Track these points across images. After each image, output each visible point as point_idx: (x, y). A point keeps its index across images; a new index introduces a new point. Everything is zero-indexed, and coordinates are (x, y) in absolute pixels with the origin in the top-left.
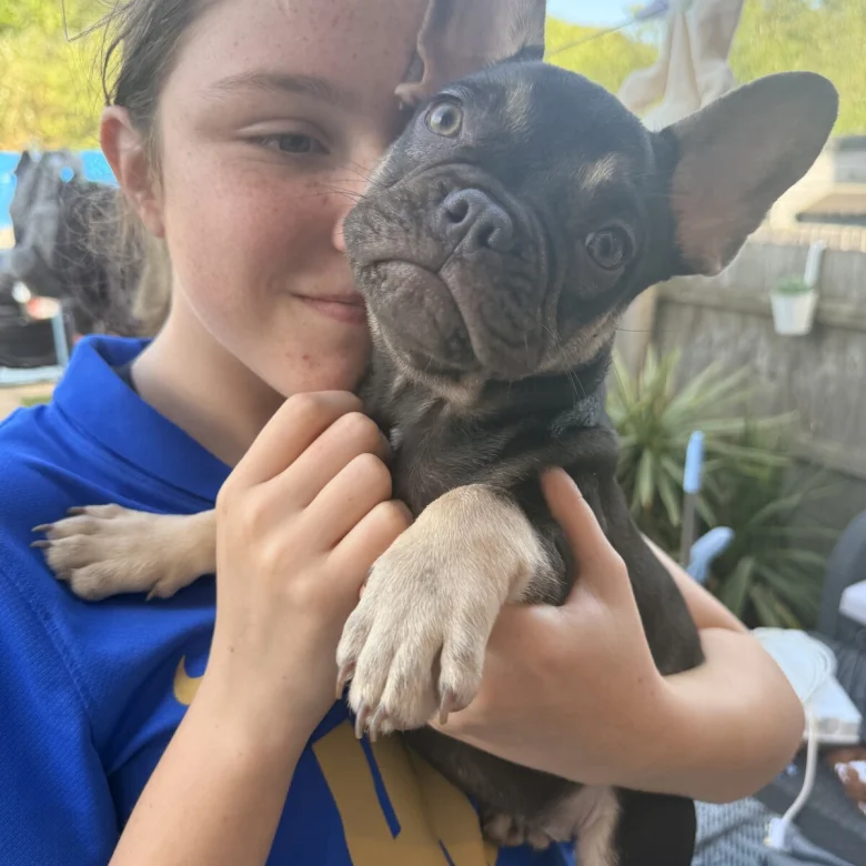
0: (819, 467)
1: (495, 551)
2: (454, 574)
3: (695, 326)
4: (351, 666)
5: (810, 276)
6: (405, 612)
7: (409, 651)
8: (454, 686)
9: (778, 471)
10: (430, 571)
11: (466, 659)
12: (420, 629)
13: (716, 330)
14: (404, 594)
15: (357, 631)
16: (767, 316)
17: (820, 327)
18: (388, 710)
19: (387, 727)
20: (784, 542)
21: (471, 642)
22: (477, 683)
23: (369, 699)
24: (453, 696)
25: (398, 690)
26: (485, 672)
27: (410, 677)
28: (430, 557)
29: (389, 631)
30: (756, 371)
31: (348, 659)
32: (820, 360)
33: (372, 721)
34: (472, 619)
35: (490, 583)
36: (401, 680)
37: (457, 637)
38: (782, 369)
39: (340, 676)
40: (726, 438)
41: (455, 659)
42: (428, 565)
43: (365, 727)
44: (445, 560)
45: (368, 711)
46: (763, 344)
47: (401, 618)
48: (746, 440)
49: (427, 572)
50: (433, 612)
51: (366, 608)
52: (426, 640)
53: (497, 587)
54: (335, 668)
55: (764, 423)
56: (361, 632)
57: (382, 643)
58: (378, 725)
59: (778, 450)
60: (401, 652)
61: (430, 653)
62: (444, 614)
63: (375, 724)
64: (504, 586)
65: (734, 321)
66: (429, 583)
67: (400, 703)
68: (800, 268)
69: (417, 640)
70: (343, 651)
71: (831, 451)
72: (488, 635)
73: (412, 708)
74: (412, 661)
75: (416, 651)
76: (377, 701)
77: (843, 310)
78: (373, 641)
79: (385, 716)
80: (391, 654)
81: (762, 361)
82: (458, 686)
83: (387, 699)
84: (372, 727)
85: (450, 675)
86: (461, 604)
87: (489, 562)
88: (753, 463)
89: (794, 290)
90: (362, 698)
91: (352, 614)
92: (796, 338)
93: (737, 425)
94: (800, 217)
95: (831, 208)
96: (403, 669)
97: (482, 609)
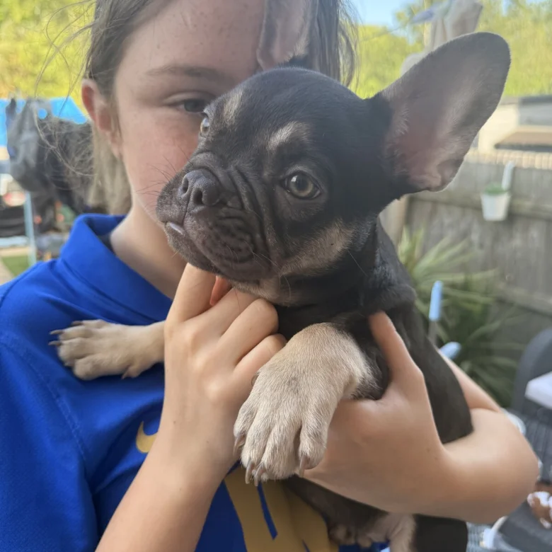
0: (511, 304)
1: (336, 368)
2: (310, 382)
3: (433, 214)
4: (243, 436)
5: (505, 183)
6: (278, 405)
7: (280, 430)
8: (308, 453)
9: (486, 307)
10: (295, 379)
11: (316, 436)
12: (287, 416)
13: (446, 217)
14: (278, 393)
15: (248, 415)
16: (478, 208)
17: (512, 216)
18: (266, 467)
19: (265, 477)
20: (489, 352)
21: (320, 425)
22: (322, 452)
23: (254, 458)
24: (307, 460)
25: (273, 454)
26: (328, 445)
27: (280, 446)
28: (295, 370)
29: (268, 416)
30: (471, 244)
31: (241, 433)
32: (511, 237)
33: (256, 473)
34: (321, 410)
35: (332, 388)
36: (275, 449)
37: (311, 422)
38: (488, 242)
39: (236, 443)
40: (453, 286)
41: (309, 436)
42: (293, 375)
43: (252, 476)
44: (304, 372)
45: (253, 466)
46: (476, 227)
47: (276, 408)
48: (465, 287)
49: (292, 379)
50: (296, 405)
51: (254, 400)
52: (292, 423)
53: (336, 391)
54: (233, 438)
55: (477, 276)
56: (250, 416)
57: (263, 424)
58: (260, 476)
59: (486, 293)
60: (275, 430)
61: (294, 432)
62: (302, 407)
63: (258, 475)
64: (340, 391)
65: (457, 212)
66: (293, 386)
67: (274, 463)
68: (499, 178)
69: (286, 423)
70: (238, 427)
71: (519, 294)
72: (330, 421)
73: (281, 466)
74: (282, 436)
75: (284, 430)
76: (259, 461)
77: (526, 205)
78: (258, 422)
79: (264, 470)
80: (269, 431)
81: (475, 237)
82: (310, 453)
83: (266, 459)
84: (256, 476)
85: (306, 446)
86: (313, 402)
87: (332, 375)
88: (469, 301)
89: (496, 192)
90: (250, 459)
91: (244, 404)
92: (497, 223)
93: (459, 278)
94: (498, 146)
95: (516, 141)
96: (276, 442)
97: (327, 405)
